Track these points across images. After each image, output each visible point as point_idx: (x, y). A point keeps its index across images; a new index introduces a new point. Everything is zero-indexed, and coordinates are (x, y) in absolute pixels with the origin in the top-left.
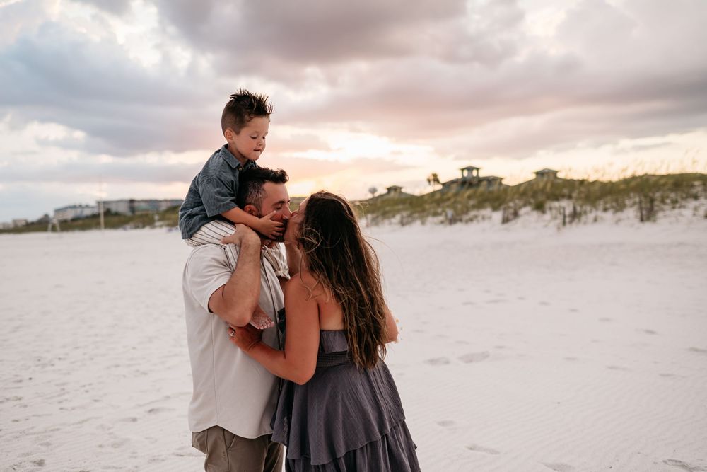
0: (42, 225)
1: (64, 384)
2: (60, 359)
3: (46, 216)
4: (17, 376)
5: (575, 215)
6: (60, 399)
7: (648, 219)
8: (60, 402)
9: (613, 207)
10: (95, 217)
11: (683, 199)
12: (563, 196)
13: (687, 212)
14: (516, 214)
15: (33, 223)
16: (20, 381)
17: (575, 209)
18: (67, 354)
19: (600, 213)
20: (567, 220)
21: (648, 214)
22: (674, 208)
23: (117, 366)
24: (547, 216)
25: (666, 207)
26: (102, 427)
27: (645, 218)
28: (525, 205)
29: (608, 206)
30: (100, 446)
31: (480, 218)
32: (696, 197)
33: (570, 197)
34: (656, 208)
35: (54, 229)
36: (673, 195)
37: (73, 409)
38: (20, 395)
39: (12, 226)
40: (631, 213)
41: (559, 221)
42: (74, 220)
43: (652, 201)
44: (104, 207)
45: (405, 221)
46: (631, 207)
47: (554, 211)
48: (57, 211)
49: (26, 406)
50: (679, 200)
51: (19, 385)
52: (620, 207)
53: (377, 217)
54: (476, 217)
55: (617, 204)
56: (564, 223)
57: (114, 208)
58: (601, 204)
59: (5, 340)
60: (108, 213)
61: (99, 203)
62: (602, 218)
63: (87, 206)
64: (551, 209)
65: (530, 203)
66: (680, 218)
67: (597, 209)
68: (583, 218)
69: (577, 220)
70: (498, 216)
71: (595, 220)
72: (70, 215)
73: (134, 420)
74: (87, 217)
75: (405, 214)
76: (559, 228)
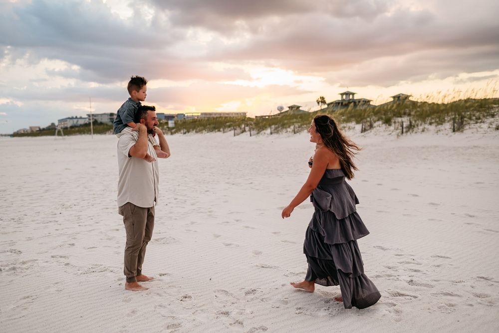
0: (50, 131)
1: (80, 216)
2: (75, 205)
3: (53, 124)
4: (52, 212)
5: (411, 127)
6: (78, 222)
7: (459, 130)
8: (78, 223)
9: (436, 122)
10: (87, 125)
11: (484, 116)
12: (405, 114)
13: (485, 126)
14: (371, 126)
15: (44, 129)
16: (55, 214)
17: (411, 122)
18: (78, 203)
19: (427, 126)
20: (404, 130)
21: (458, 127)
22: (477, 123)
23: (107, 208)
24: (392, 128)
25: (472, 122)
26: (101, 232)
27: (456, 130)
28: (378, 120)
29: (433, 121)
30: (101, 239)
31: (347, 129)
32: (493, 116)
33: (409, 115)
34: (464, 123)
35: (59, 134)
36: (477, 114)
37: (85, 226)
38: (56, 220)
39: (29, 131)
40: (447, 126)
41: (399, 131)
42: (72, 127)
43: (462, 118)
44: (93, 119)
45: (296, 130)
46: (448, 122)
47: (397, 124)
48: (60, 121)
49: (60, 224)
50: (481, 117)
51: (55, 216)
52: (441, 122)
53: (279, 127)
54: (344, 127)
55: (440, 120)
56: (402, 133)
57: (99, 120)
58: (428, 120)
59: (41, 196)
60: (95, 122)
61: (89, 115)
62: (428, 130)
63: (81, 118)
64: (395, 122)
65: (382, 119)
66: (479, 130)
67: (425, 123)
68: (415, 129)
69: (411, 131)
70: (359, 127)
71: (423, 131)
72: (69, 124)
73: (118, 230)
74: (81, 126)
75: (297, 125)
76: (398, 136)
